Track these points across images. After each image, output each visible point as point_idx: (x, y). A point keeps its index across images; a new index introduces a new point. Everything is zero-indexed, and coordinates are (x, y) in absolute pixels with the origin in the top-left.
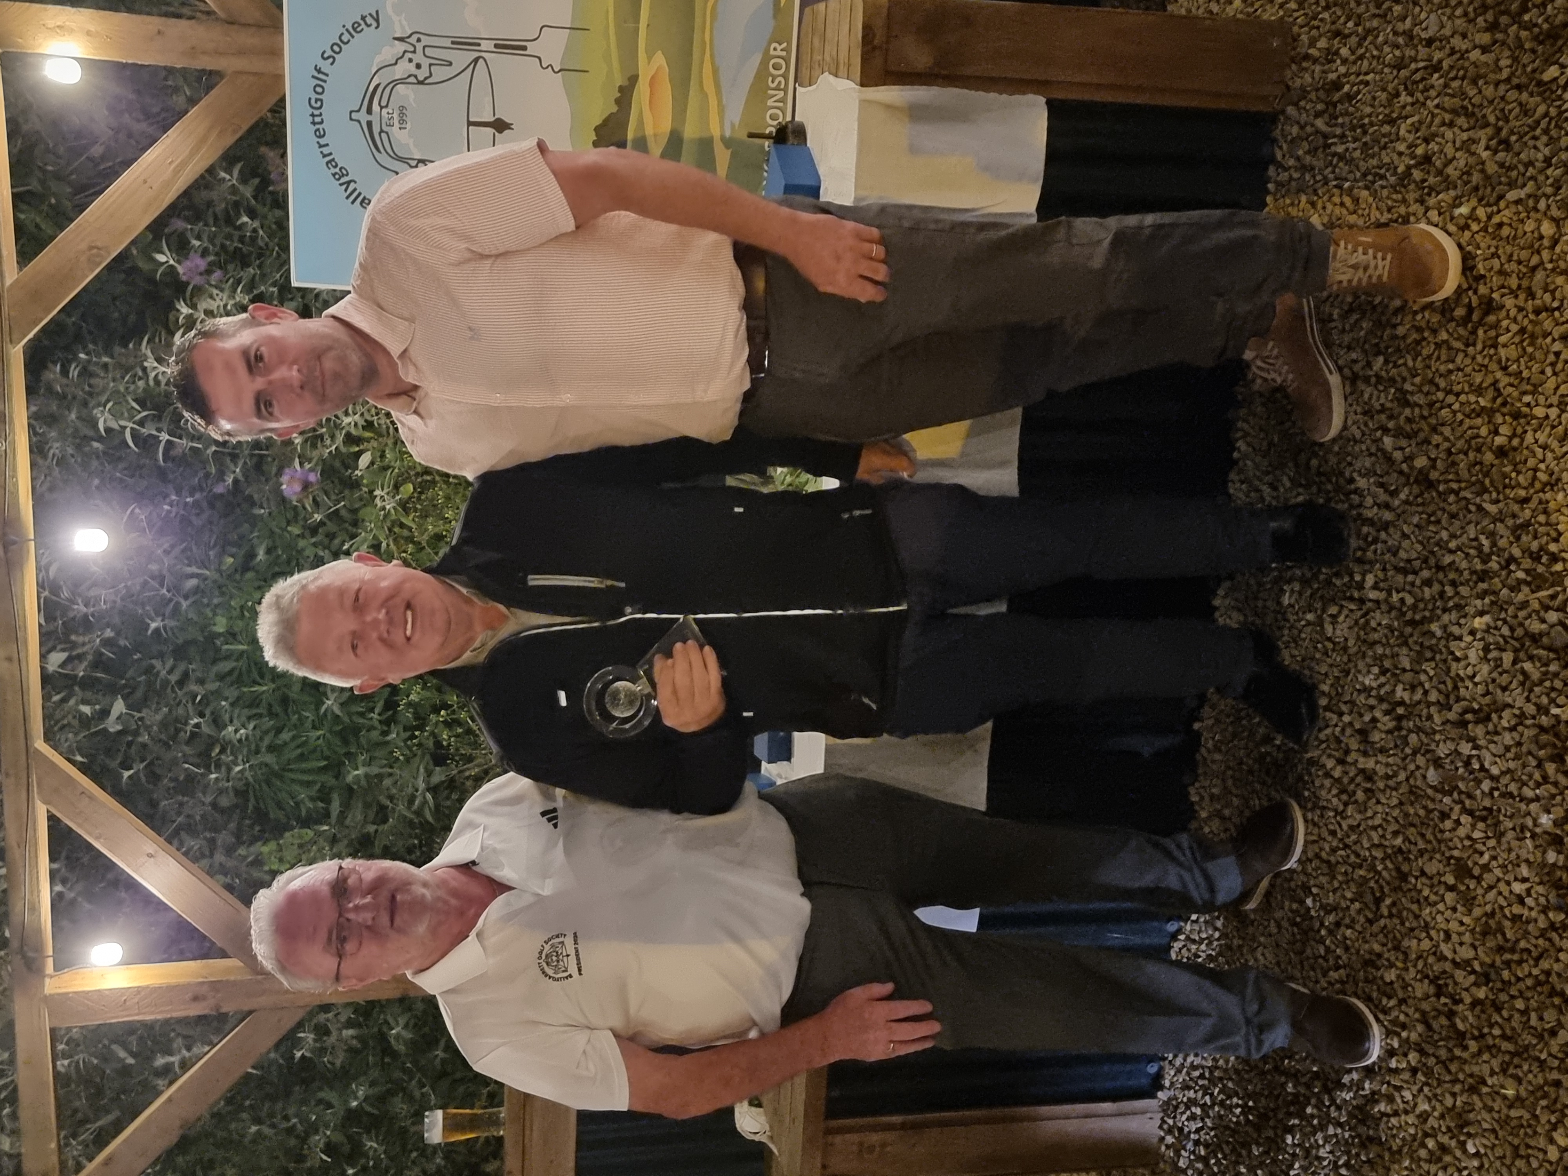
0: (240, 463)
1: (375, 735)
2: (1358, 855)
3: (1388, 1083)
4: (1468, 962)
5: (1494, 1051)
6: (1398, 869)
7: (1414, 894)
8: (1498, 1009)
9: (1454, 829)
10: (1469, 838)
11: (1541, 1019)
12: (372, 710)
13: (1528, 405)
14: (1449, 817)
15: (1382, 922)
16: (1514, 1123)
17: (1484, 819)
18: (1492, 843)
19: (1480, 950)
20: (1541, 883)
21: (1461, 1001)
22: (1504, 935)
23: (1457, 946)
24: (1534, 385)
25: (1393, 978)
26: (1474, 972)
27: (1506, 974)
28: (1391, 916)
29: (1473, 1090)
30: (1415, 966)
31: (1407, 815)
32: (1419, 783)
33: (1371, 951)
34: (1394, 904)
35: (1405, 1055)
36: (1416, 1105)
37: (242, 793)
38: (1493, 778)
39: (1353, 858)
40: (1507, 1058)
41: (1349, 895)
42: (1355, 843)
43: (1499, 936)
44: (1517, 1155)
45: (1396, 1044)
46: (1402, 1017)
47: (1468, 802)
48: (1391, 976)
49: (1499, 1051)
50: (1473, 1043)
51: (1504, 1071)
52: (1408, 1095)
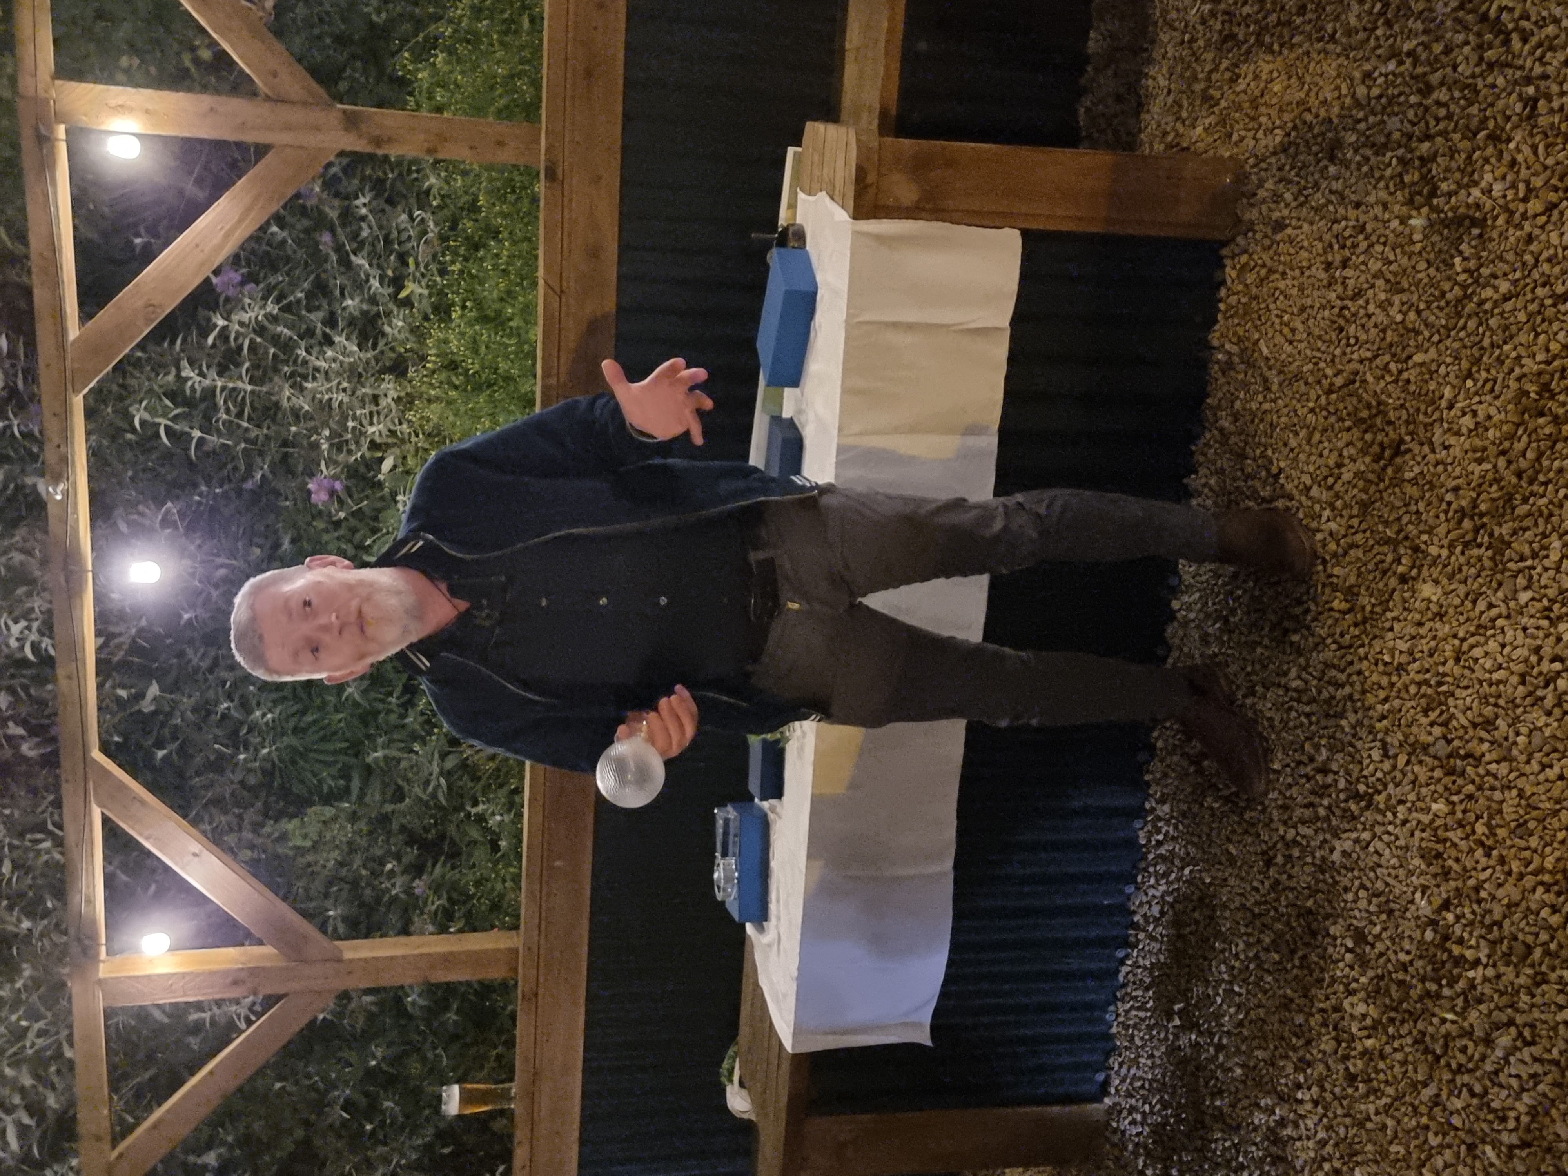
0: (268, 459)
1: (393, 718)
2: (1276, 910)
3: (1295, 1111)
5: (1379, 1094)
6: (1309, 926)
7: (1320, 950)
9: (1354, 901)
10: (1365, 910)
11: (1416, 1071)
12: (390, 694)
14: (1351, 890)
16: (1392, 1157)
17: (1377, 896)
18: (1383, 917)
19: (1372, 1007)
20: (1420, 957)
22: (1390, 995)
27: (1391, 1030)
28: (1302, 967)
29: (1361, 1125)
33: (1285, 996)
34: (1304, 957)
35: (1309, 1089)
36: (1316, 1132)
37: (268, 774)
39: (1272, 913)
40: (1389, 1100)
42: (1275, 900)
43: (1387, 996)
45: (1302, 1080)
46: (1308, 1057)
48: (1299, 1019)
49: (1383, 1094)
50: (1361, 1085)
51: (1387, 1112)
52: (1310, 1123)
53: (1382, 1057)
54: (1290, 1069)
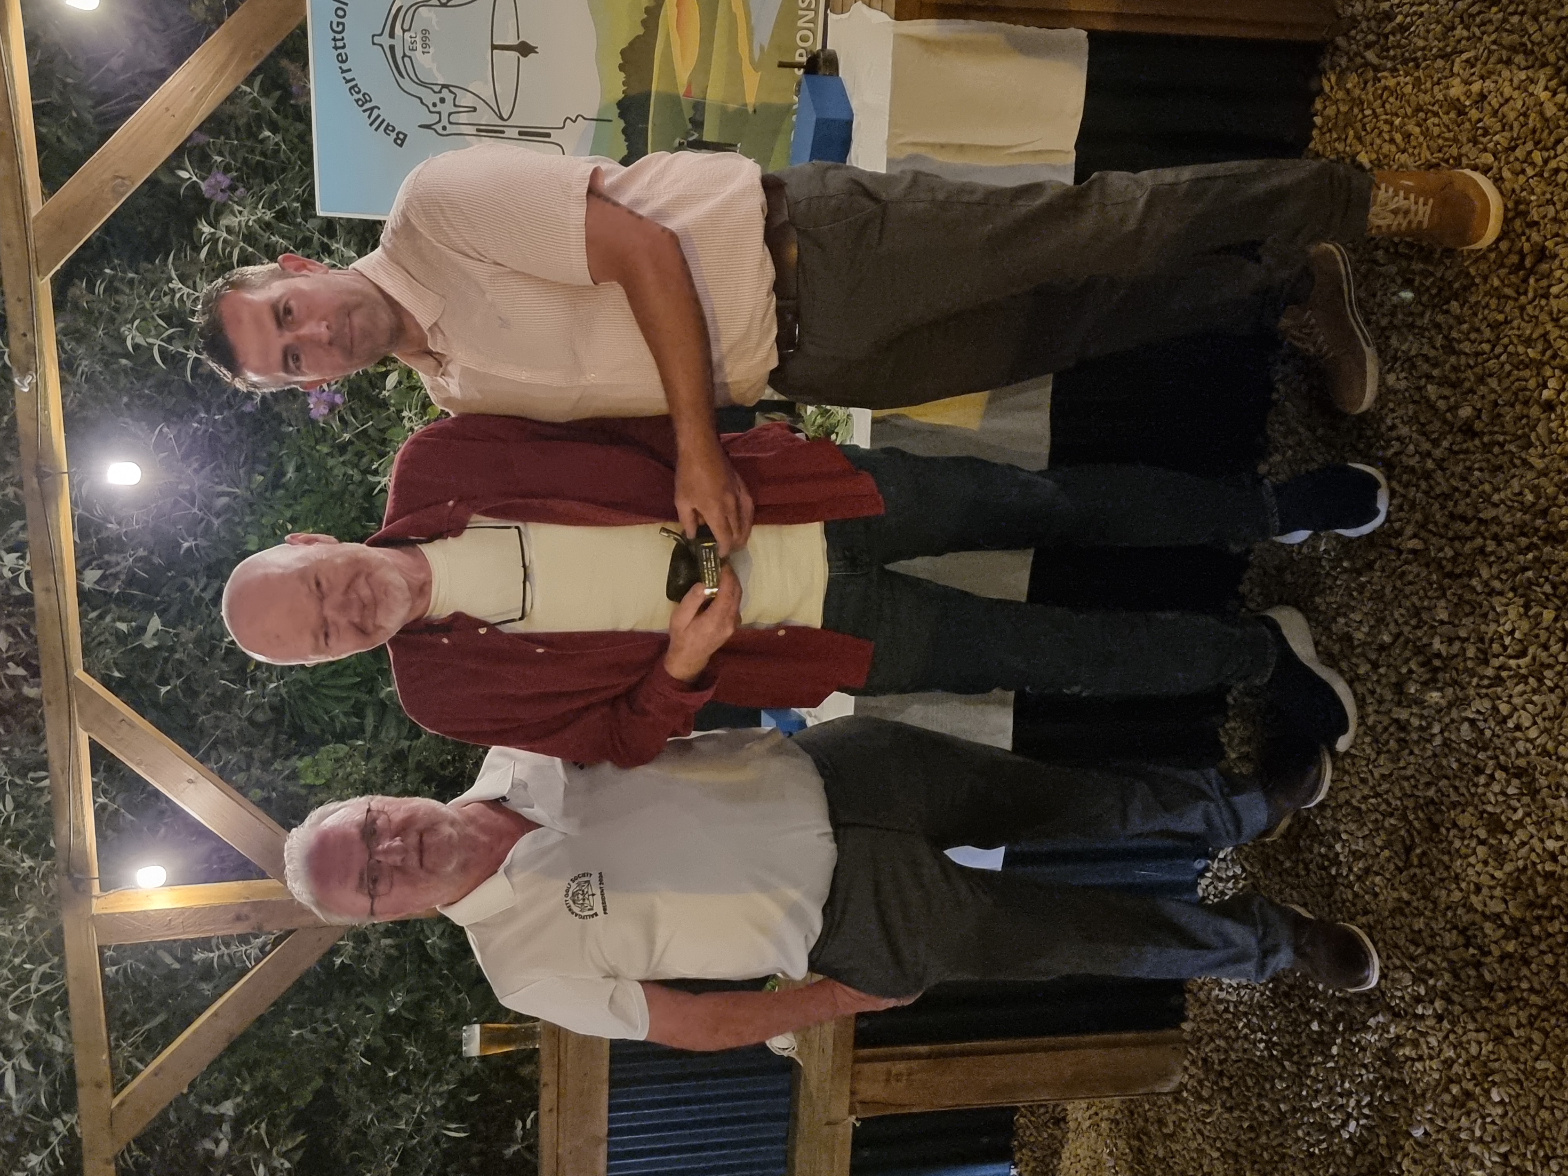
3: (1414, 1028)
4: (1498, 916)
5: (1521, 1004)
6: (1430, 820)
7: (1444, 844)
9: (1487, 785)
10: (1503, 793)
14: (1483, 772)
15: (1413, 871)
16: (1539, 1075)
17: (1517, 776)
18: (1526, 799)
19: (1510, 904)
21: (1490, 953)
22: (1535, 890)
23: (1488, 900)
25: (1422, 926)
26: (1503, 925)
27: (1536, 929)
28: (1421, 865)
29: (1499, 1040)
30: (1445, 915)
31: (1440, 767)
32: (1453, 737)
33: (1399, 899)
34: (1424, 853)
35: (1432, 1002)
36: (1441, 1051)
37: (277, 710)
39: (1384, 807)
40: (1534, 1011)
41: (1379, 842)
42: (1387, 792)
43: (1530, 891)
44: (1541, 1106)
45: (1423, 992)
46: (1430, 966)
47: (1502, 758)
48: (1419, 924)
49: (1527, 1004)
50: (1501, 995)
51: (1531, 1024)
52: (1433, 1042)
53: (1527, 962)
54: (1407, 979)
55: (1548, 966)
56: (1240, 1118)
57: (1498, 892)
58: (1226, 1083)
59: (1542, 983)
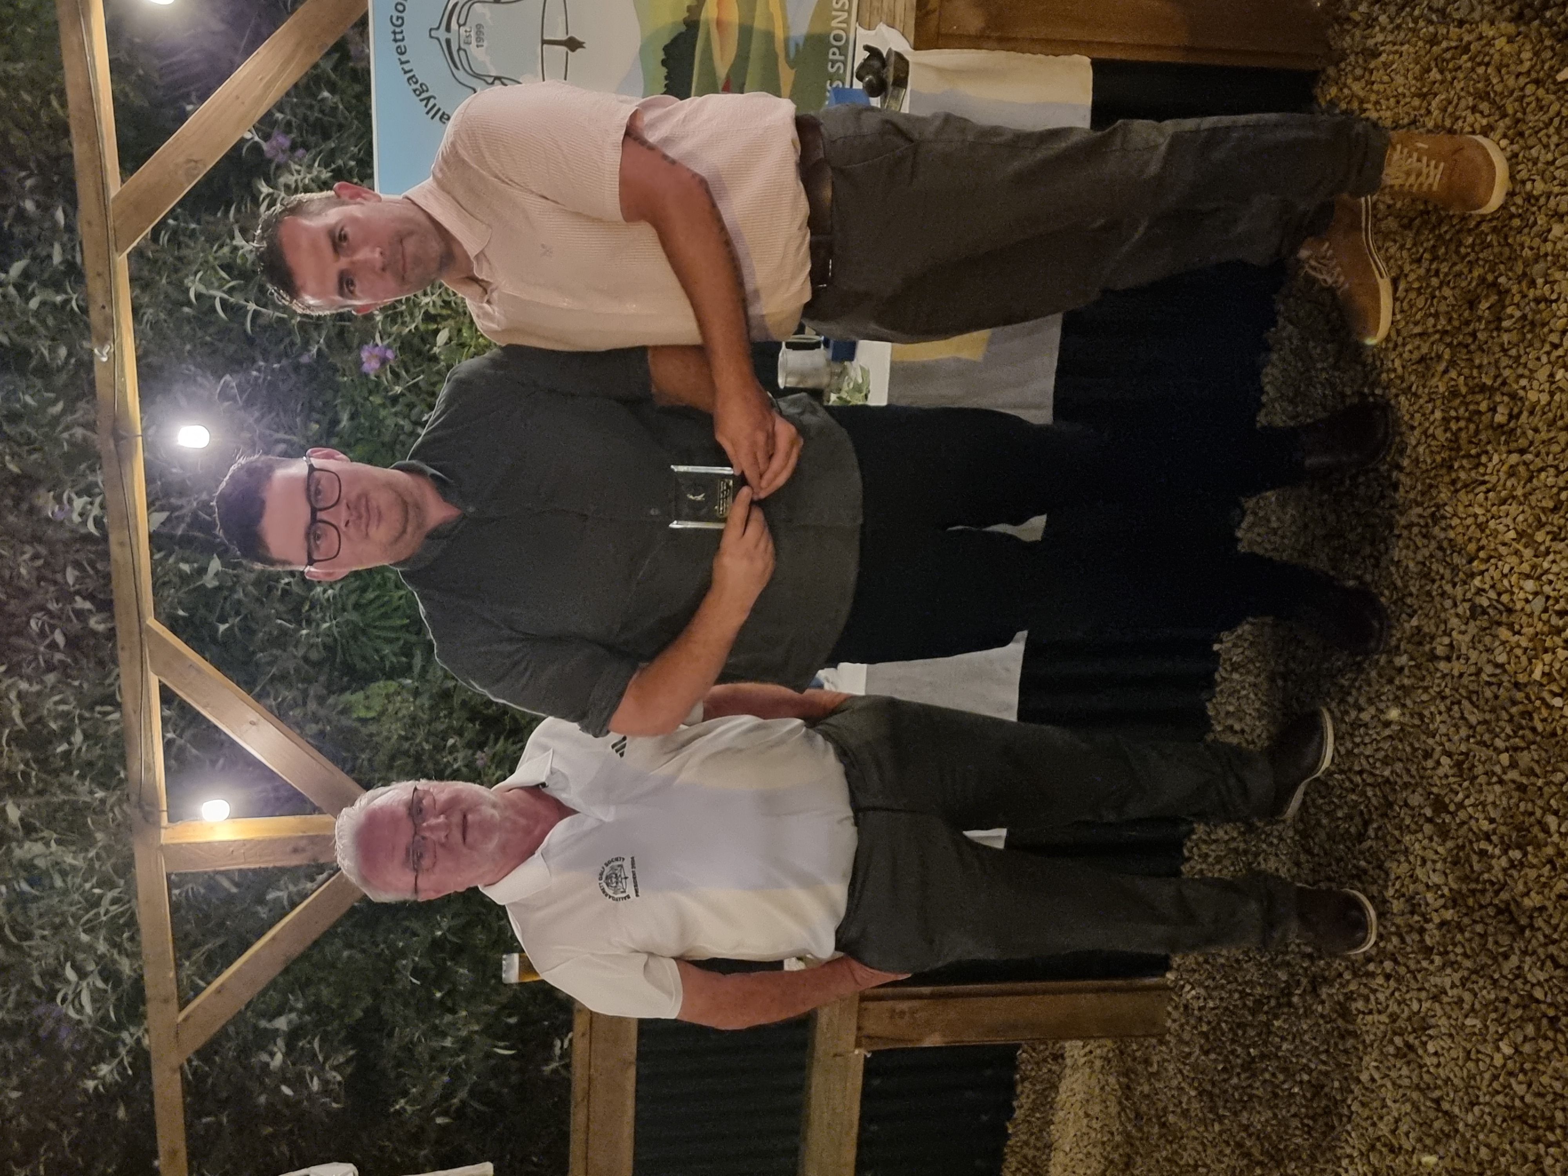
0: (324, 334)
2: (1351, 781)
3: (1366, 985)
4: (1438, 887)
5: (1456, 966)
6: (1385, 797)
7: (1397, 821)
8: (1462, 931)
9: (1434, 769)
10: (1447, 777)
11: (1496, 943)
13: (1524, 388)
14: (1431, 756)
15: (1370, 843)
16: (1468, 1030)
18: (1466, 784)
19: (1450, 877)
20: (1505, 824)
21: (1431, 920)
22: (1471, 866)
23: (1431, 872)
24: (1531, 370)
26: (1443, 896)
27: (1470, 902)
28: (1377, 837)
29: (1435, 998)
30: (1394, 885)
31: (1396, 750)
32: (1407, 722)
33: (1358, 869)
34: (1380, 828)
35: (1381, 962)
36: (1387, 1006)
37: (330, 649)
38: (1471, 727)
39: (1347, 784)
40: (1466, 973)
43: (1467, 867)
44: (1468, 1058)
47: (1447, 744)
49: (1460, 967)
50: (1438, 958)
51: (1463, 985)
52: (1381, 997)
55: (1479, 934)
56: (1215, 1060)
57: (1439, 866)
58: (1205, 1028)
59: (1472, 949)
